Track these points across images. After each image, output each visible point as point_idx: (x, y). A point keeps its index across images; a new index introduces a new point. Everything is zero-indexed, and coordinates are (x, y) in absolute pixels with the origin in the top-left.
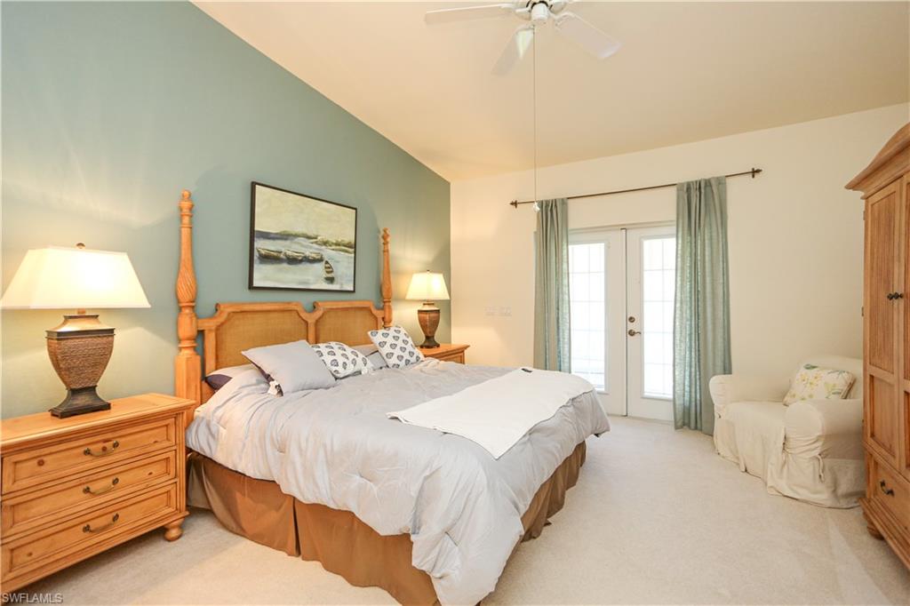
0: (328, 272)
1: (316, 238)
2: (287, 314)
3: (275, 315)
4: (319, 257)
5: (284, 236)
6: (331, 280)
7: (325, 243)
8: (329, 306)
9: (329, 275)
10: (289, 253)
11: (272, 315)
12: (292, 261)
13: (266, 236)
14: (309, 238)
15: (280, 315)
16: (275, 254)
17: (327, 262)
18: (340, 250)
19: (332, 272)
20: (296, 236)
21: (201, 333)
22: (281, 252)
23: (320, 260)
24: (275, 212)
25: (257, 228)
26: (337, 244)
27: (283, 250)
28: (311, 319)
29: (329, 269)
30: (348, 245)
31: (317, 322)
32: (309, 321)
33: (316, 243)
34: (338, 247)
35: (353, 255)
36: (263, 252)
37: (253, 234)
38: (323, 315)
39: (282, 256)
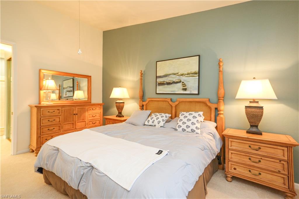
0: (183, 86)
1: (178, 74)
2: (165, 102)
3: (161, 102)
4: (179, 81)
5: (166, 76)
6: (185, 90)
7: (182, 75)
8: (181, 100)
9: (184, 88)
10: (167, 81)
11: (160, 102)
12: (169, 84)
13: (160, 77)
14: (175, 74)
15: (162, 102)
16: (163, 82)
17: (183, 82)
18: (190, 76)
19: (186, 86)
20: (170, 75)
21: (143, 105)
22: (164, 81)
23: (180, 82)
24: (163, 69)
25: (157, 75)
26: (188, 74)
27: (165, 81)
28: (174, 105)
29: (184, 85)
30: (195, 73)
31: (176, 106)
32: (173, 105)
33: (178, 75)
34: (188, 75)
35: (198, 77)
36: (159, 82)
37: (157, 77)
38: (179, 103)
39: (165, 83)
